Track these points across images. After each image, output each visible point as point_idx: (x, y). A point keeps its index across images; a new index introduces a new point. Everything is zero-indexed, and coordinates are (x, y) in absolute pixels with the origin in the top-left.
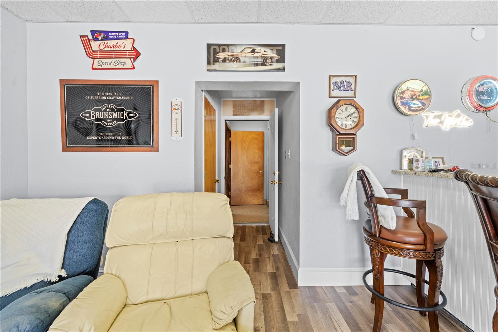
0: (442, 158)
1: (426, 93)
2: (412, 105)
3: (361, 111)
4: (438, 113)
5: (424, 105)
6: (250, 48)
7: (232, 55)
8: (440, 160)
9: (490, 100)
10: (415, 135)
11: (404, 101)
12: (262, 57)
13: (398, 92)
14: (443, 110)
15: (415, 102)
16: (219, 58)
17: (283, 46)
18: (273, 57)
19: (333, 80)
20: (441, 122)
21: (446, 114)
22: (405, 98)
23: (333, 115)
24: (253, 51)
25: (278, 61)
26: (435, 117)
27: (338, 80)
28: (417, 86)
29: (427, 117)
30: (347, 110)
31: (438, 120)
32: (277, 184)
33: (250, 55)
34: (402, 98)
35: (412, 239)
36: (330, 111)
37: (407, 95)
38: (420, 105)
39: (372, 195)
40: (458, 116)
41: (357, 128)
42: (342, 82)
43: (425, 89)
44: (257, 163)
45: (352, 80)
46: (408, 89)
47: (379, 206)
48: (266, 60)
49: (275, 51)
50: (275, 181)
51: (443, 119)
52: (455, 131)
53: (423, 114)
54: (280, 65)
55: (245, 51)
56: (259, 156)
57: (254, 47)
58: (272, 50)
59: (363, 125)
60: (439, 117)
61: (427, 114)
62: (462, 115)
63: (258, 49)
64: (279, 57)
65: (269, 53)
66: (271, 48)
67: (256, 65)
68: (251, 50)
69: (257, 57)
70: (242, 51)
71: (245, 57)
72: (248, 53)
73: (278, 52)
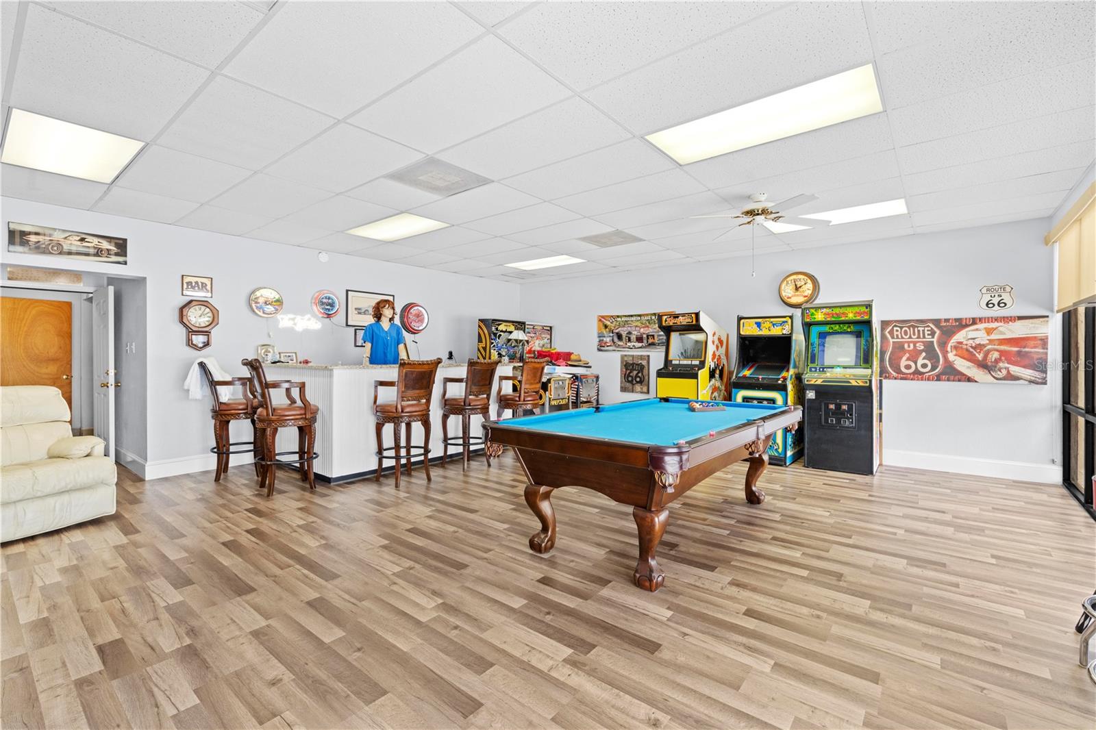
0: (296, 353)
1: (277, 301)
2: (266, 309)
3: (215, 311)
4: (292, 316)
5: (277, 310)
6: (78, 236)
7: (50, 240)
8: (294, 355)
9: (332, 310)
10: (271, 334)
11: (258, 305)
12: (94, 247)
13: (253, 297)
14: (295, 313)
15: (269, 306)
16: (30, 241)
17: (125, 241)
18: (111, 250)
19: (187, 280)
20: (295, 324)
21: (299, 318)
22: (259, 303)
23: (184, 313)
24: (82, 240)
25: (117, 254)
26: (290, 319)
27: (193, 280)
28: (270, 294)
29: (282, 319)
30: (200, 309)
31: (292, 322)
32: (113, 386)
33: (79, 243)
34: (256, 303)
35: (241, 407)
36: (182, 309)
37: (261, 300)
38: (273, 309)
39: (213, 380)
40: (309, 319)
41: (210, 327)
42: (197, 283)
43: (277, 297)
44: (54, 360)
45: (208, 282)
46: (262, 296)
47: (218, 387)
48: (101, 251)
49: (113, 244)
50: (108, 383)
51: (296, 321)
52: (306, 331)
53: (279, 316)
54: (121, 259)
55: (71, 238)
56: (61, 348)
57: (84, 236)
58: (110, 242)
59: (218, 324)
60: (293, 319)
61: (281, 316)
62: (312, 319)
63: (89, 239)
64: (119, 251)
65: (105, 245)
66: (109, 240)
67: (87, 254)
68: (79, 238)
69: (89, 247)
70: (66, 238)
71: (71, 244)
72: (74, 240)
73: (117, 245)
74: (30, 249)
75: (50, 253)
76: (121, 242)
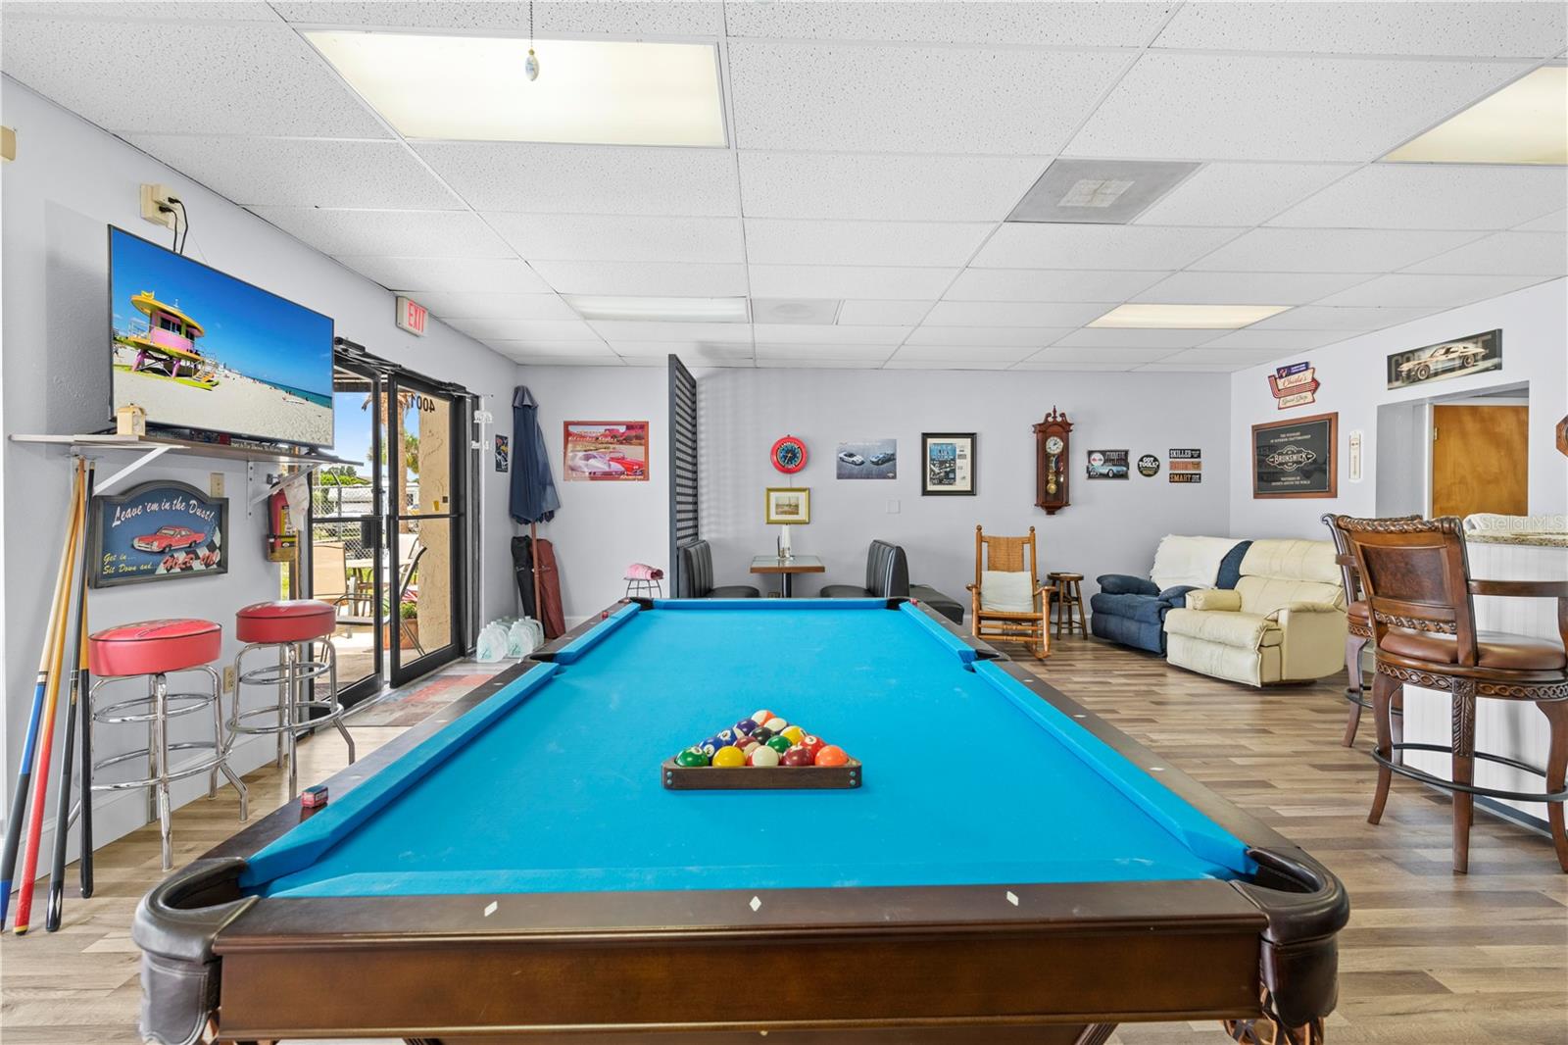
6: (1443, 347)
7: (1419, 364)
12: (1460, 357)
16: (1403, 372)
17: (1498, 333)
18: (1477, 353)
24: (1448, 351)
25: (1485, 358)
33: (1444, 358)
48: (1468, 359)
49: (1480, 344)
54: (1492, 362)
55: (1436, 354)
57: (1449, 346)
58: (1476, 343)
63: (1455, 347)
64: (1492, 350)
65: (1473, 349)
66: (1475, 340)
67: (1452, 370)
68: (1444, 350)
69: (1454, 359)
70: (1432, 356)
71: (1437, 362)
72: (1440, 356)
73: (1485, 345)
74: (1403, 382)
75: (1420, 380)
76: (1489, 337)
